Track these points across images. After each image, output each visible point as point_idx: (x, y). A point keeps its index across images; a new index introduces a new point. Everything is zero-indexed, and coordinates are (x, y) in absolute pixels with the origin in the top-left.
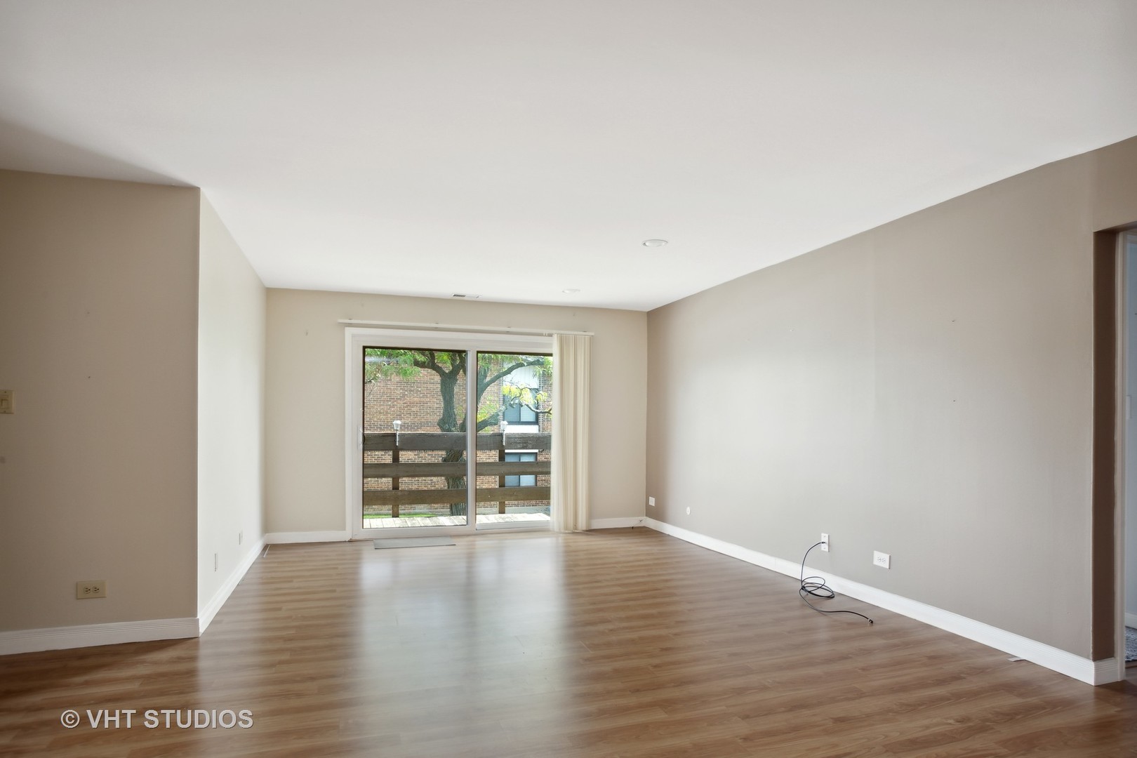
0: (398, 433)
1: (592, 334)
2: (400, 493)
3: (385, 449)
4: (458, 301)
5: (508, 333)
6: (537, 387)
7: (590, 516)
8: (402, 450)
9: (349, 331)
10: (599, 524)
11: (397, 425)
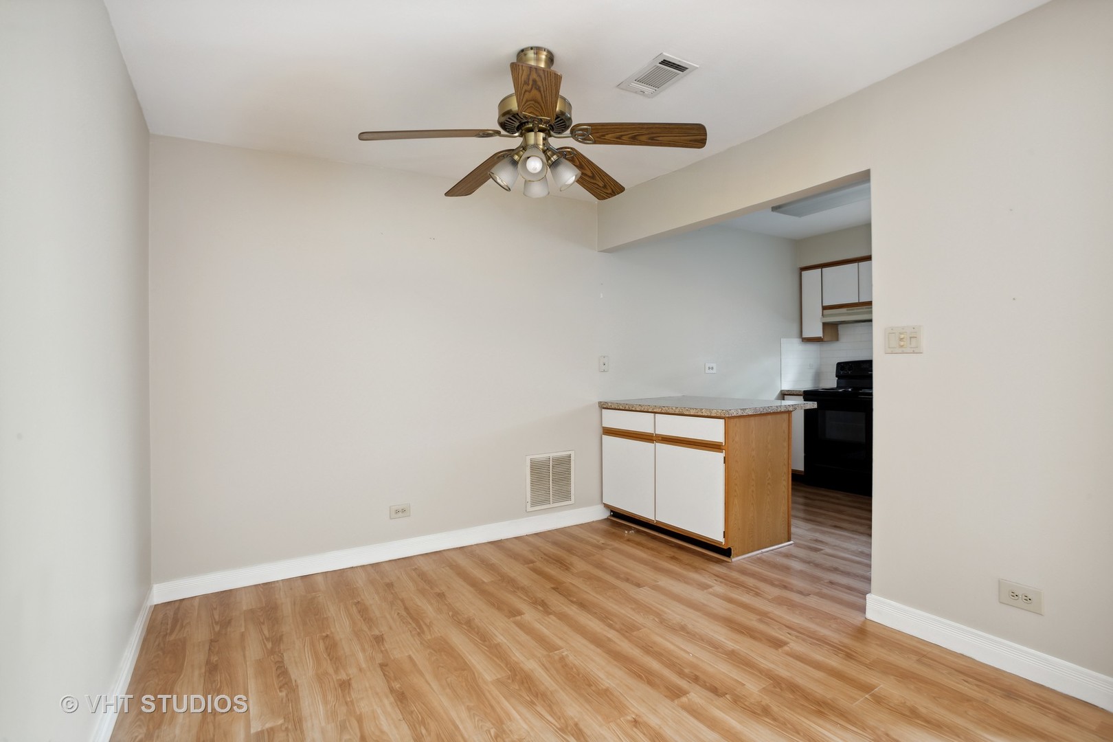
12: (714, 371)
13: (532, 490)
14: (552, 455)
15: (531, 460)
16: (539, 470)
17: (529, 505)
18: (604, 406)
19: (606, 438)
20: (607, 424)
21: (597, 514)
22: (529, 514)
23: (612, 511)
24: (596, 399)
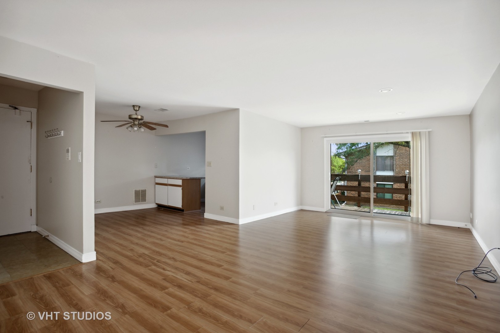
0: (360, 175)
1: (431, 130)
2: (360, 198)
3: (355, 181)
4: (367, 124)
5: (387, 134)
6: (393, 155)
7: (430, 217)
8: (361, 181)
9: (325, 139)
10: (433, 222)
11: (359, 171)
12: (189, 169)
13: (135, 198)
14: (141, 189)
15: (135, 190)
16: (137, 193)
17: (134, 202)
18: (156, 177)
19: (156, 186)
20: (157, 182)
21: (154, 206)
22: (134, 204)
23: (158, 205)
24: (154, 175)
